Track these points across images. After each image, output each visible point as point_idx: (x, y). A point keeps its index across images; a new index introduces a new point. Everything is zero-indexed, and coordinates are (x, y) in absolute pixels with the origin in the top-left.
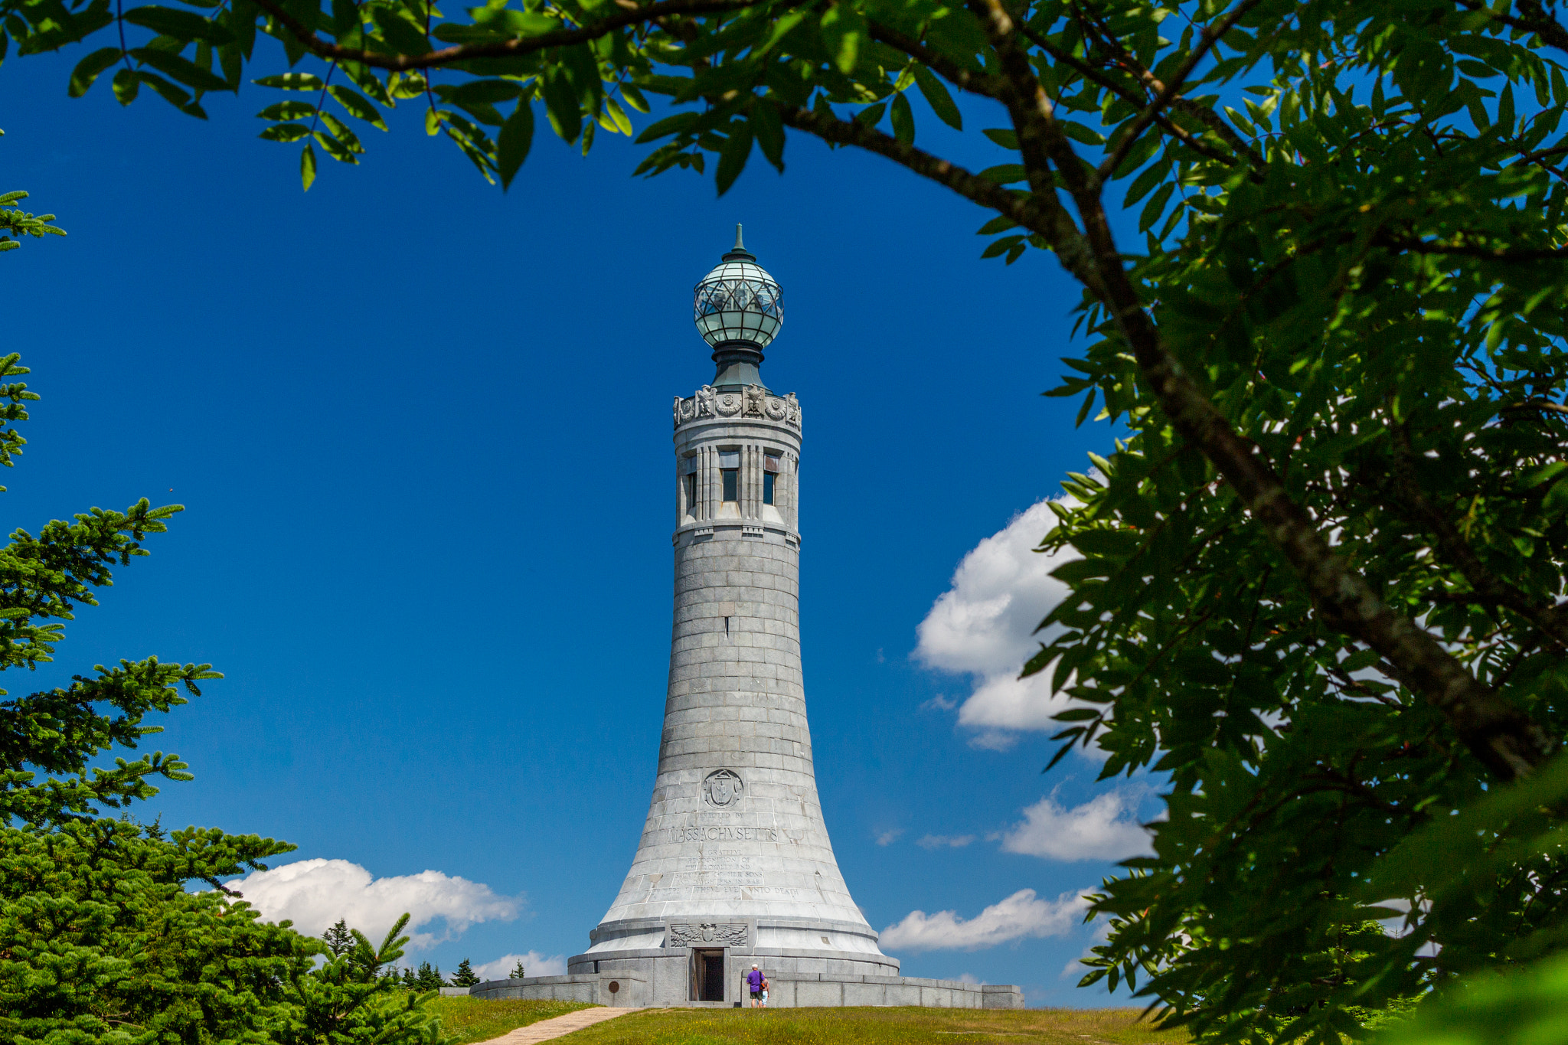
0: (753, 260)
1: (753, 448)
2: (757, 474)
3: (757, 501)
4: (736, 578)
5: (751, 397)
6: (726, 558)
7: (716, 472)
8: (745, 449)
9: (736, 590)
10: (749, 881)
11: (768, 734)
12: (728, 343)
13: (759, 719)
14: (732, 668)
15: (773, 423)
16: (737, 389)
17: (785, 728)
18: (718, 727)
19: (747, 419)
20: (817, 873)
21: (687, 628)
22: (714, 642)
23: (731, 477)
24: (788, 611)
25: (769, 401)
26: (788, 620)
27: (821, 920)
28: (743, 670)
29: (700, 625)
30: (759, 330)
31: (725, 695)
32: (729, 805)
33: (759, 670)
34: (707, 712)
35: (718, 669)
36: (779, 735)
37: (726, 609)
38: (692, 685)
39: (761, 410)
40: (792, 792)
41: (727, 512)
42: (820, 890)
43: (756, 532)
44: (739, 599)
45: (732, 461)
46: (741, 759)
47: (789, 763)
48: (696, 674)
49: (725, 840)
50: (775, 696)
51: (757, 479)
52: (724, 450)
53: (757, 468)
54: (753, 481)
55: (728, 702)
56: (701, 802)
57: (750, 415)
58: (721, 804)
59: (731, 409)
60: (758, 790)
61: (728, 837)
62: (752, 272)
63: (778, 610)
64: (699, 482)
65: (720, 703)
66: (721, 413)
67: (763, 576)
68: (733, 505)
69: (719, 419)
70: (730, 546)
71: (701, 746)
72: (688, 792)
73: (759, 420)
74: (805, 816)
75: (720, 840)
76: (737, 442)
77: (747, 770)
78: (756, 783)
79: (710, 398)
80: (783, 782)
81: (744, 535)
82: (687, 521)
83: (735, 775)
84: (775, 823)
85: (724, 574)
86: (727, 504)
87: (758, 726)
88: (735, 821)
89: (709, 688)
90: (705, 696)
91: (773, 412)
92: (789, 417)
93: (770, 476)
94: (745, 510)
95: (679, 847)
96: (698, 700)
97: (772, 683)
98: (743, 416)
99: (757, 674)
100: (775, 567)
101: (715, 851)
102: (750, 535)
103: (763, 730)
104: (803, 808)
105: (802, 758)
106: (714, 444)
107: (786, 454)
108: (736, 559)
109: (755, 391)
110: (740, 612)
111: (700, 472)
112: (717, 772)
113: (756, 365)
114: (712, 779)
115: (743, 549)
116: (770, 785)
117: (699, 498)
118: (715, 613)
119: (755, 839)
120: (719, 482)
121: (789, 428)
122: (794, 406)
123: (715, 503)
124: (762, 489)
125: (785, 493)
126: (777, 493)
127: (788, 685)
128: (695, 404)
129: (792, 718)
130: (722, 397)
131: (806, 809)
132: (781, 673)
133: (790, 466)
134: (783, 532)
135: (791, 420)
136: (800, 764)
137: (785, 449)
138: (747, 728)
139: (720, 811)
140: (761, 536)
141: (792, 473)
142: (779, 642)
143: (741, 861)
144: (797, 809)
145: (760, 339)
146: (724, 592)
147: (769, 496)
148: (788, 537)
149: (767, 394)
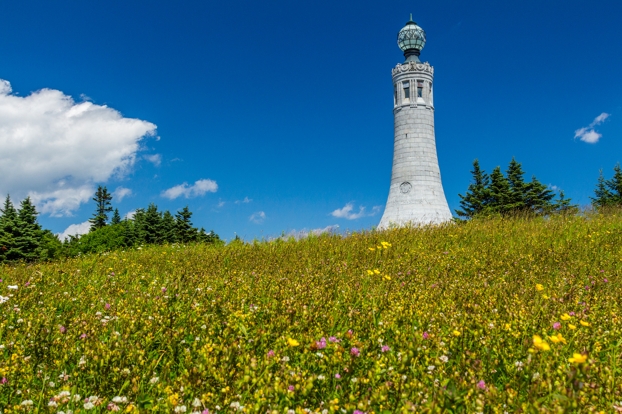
0: (415, 24)
1: (413, 80)
2: (415, 88)
3: (415, 97)
4: (409, 121)
5: (411, 65)
6: (405, 116)
7: (402, 89)
8: (410, 81)
9: (409, 125)
10: (412, 217)
11: (420, 169)
12: (407, 50)
13: (417, 165)
14: (408, 150)
15: (419, 72)
16: (408, 63)
17: (426, 167)
18: (404, 169)
19: (411, 72)
20: (437, 213)
21: (396, 139)
22: (403, 142)
23: (407, 89)
24: (428, 130)
25: (418, 65)
26: (428, 133)
28: (412, 150)
29: (399, 137)
30: (416, 44)
31: (406, 158)
32: (407, 193)
33: (417, 149)
34: (401, 164)
35: (404, 150)
36: (424, 170)
37: (406, 131)
38: (397, 156)
39: (415, 68)
40: (429, 188)
41: (406, 101)
42: (438, 219)
43: (415, 106)
44: (410, 128)
45: (407, 85)
46: (411, 178)
47: (428, 178)
48: (398, 153)
49: (405, 204)
50: (423, 157)
51: (415, 90)
52: (404, 83)
53: (415, 86)
54: (413, 91)
55: (407, 160)
56: (399, 193)
57: (412, 70)
58: (405, 193)
59: (406, 69)
60: (417, 188)
61: (407, 203)
62: (413, 27)
63: (423, 130)
64: (398, 93)
65: (405, 161)
66: (403, 71)
67: (418, 120)
68: (408, 99)
69: (402, 73)
70: (407, 112)
71: (399, 175)
72: (396, 190)
73: (415, 71)
74: (434, 195)
76: (408, 79)
77: (413, 181)
78: (416, 185)
79: (400, 67)
80: (426, 184)
81: (411, 107)
82: (395, 106)
83: (409, 184)
84: (422, 198)
85: (405, 121)
86: (406, 99)
87: (417, 167)
88: (409, 198)
89: (401, 157)
90: (400, 159)
91: (419, 68)
92: (425, 69)
93: (420, 88)
94: (411, 100)
95: (392, 208)
96: (399, 161)
97: (422, 153)
98: (409, 71)
99: (417, 151)
100: (422, 116)
101: (402, 208)
102: (413, 107)
103: (419, 168)
104: (433, 192)
105: (434, 176)
106: (401, 81)
107: (425, 81)
108: (409, 115)
109: (413, 63)
110: (410, 132)
111: (398, 90)
112: (404, 183)
113: (416, 55)
114: (402, 185)
115: (411, 112)
116: (421, 186)
117: (398, 99)
118: (403, 133)
119: (415, 203)
120: (403, 93)
121: (426, 73)
122: (428, 66)
123: (402, 99)
124: (417, 93)
125: (425, 93)
126: (423, 94)
127: (429, 154)
128: (396, 70)
129: (430, 164)
130: (403, 66)
131: (435, 193)
132: (425, 150)
133: (428, 85)
134: (425, 106)
135: (427, 70)
136: (433, 178)
137: (425, 79)
138: (413, 168)
139: (404, 195)
140: (417, 107)
141: (429, 87)
142: (425, 140)
143: (410, 211)
144: (431, 193)
145: (417, 47)
146: (405, 126)
147: (420, 95)
148: (428, 107)
149: (417, 63)
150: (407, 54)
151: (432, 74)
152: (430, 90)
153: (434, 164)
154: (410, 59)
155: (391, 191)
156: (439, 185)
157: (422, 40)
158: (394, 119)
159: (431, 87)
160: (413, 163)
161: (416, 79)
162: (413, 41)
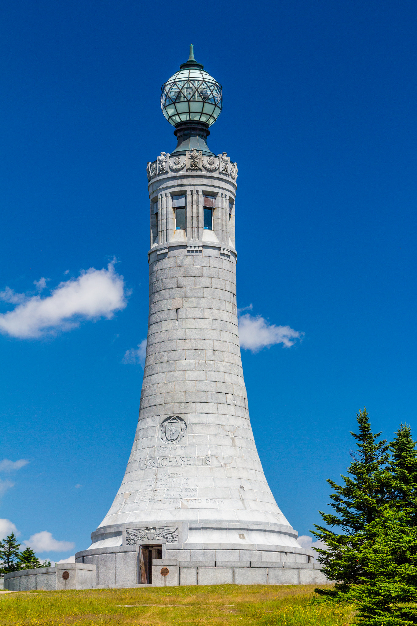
0: (201, 67)
1: (195, 192)
2: (198, 209)
3: (198, 228)
4: (183, 281)
5: (192, 157)
6: (176, 268)
7: (171, 210)
8: (189, 193)
9: (183, 290)
10: (187, 495)
11: (206, 389)
12: (182, 123)
13: (199, 379)
14: (180, 344)
15: (208, 174)
16: (183, 154)
17: (219, 384)
18: (171, 386)
19: (190, 173)
20: (242, 487)
21: (154, 318)
22: (169, 327)
23: (180, 210)
24: (224, 303)
25: (206, 160)
26: (223, 308)
27: (240, 522)
28: (188, 345)
29: (161, 316)
30: (202, 113)
31: (176, 363)
32: (177, 441)
33: (200, 345)
34: (164, 376)
35: (172, 345)
36: (215, 390)
37: (177, 303)
38: (155, 358)
39: (200, 166)
40: (224, 430)
41: (177, 237)
42: (242, 499)
43: (197, 248)
44: (186, 296)
45: (181, 202)
46: (186, 408)
47: (223, 409)
48: (158, 350)
49: (172, 466)
50: (212, 362)
51: (198, 213)
52: (176, 196)
53: (198, 205)
54: (195, 214)
55: (178, 368)
56: (158, 439)
57: (192, 170)
58: (171, 441)
59: (179, 167)
60: (197, 429)
61: (175, 464)
62: (195, 74)
63: (215, 302)
64: (160, 218)
65: (172, 369)
66: (172, 170)
67: (203, 279)
68: (182, 231)
69: (171, 174)
70: (179, 260)
71: (160, 401)
72: (151, 433)
73: (198, 173)
74: (234, 446)
75: (169, 467)
76: (184, 189)
77: (190, 415)
78: (196, 424)
79: (166, 161)
80: (217, 422)
81: (188, 251)
82: (154, 246)
83: (182, 420)
84: (209, 452)
85: (175, 279)
86: (178, 231)
87: (198, 384)
88: (180, 452)
89: (165, 359)
90: (163, 365)
91: (209, 166)
92: (221, 169)
93: (209, 211)
94: (189, 234)
95: (142, 472)
96: (158, 368)
97: (210, 353)
98: (187, 171)
99: (199, 347)
100: (212, 272)
101: (166, 475)
102: (193, 251)
103: (203, 386)
104: (233, 440)
105: (235, 405)
106: (168, 191)
107: (220, 195)
108: (183, 268)
109: (195, 153)
110: (186, 305)
111: (160, 211)
112: (169, 418)
113: (201, 136)
114: (166, 423)
115: (188, 261)
116: (207, 425)
117: (160, 229)
118: (169, 307)
119: (194, 465)
120: (172, 217)
121: (222, 176)
122: (226, 162)
123: (170, 232)
124: (202, 219)
125: (220, 221)
126: (215, 222)
127: (225, 355)
128: (157, 166)
129: (228, 378)
130: (173, 159)
131: (238, 442)
132: (218, 346)
133: (226, 203)
134: (219, 249)
135: (225, 172)
136: (232, 410)
137: (220, 191)
138: (190, 386)
139: (171, 445)
140: (201, 251)
141: (228, 208)
142: (217, 325)
143: (183, 481)
144: (228, 442)
145: (204, 119)
146: (175, 292)
147: (208, 224)
148: (225, 252)
149: (204, 155)
150: (182, 133)
151: (233, 179)
152: (230, 215)
153: (235, 378)
154: (188, 144)
155: (140, 434)
156: (246, 424)
157: (216, 105)
158: (151, 273)
159: (231, 208)
160: (191, 375)
161: (201, 189)
162: (196, 106)
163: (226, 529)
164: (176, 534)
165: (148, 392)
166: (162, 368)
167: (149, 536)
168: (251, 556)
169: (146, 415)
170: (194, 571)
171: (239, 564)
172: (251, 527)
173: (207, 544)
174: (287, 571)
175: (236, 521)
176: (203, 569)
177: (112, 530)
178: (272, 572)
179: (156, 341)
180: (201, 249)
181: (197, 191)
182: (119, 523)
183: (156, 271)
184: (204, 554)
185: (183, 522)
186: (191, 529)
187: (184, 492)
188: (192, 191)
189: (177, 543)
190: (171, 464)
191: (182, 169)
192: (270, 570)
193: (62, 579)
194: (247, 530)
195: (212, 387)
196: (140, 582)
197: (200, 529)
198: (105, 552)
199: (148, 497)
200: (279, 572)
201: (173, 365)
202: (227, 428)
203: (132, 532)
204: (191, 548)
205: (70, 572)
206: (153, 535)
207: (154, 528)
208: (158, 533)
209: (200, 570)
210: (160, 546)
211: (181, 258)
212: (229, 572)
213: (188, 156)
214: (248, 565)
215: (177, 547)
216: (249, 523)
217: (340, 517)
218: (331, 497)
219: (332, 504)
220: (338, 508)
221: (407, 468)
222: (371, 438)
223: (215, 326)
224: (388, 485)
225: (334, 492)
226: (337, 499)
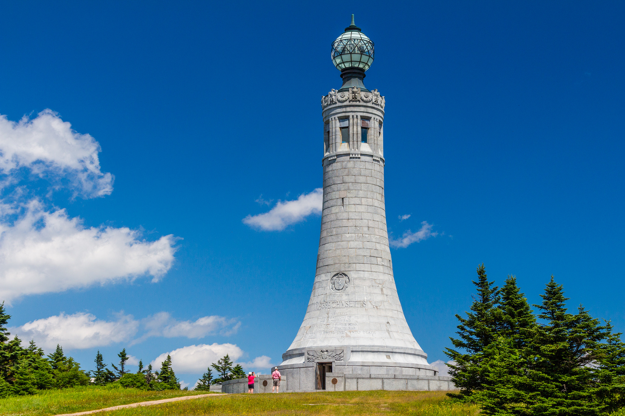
0: (359, 30)
1: (355, 117)
2: (357, 129)
3: (357, 142)
4: (347, 179)
5: (353, 92)
6: (342, 170)
7: (338, 129)
8: (351, 117)
9: (347, 185)
10: (349, 328)
11: (363, 254)
12: (346, 69)
13: (358, 247)
14: (345, 223)
15: (365, 104)
16: (347, 90)
17: (372, 251)
18: (338, 252)
19: (351, 103)
20: (388, 323)
21: (326, 205)
22: (337, 211)
23: (345, 130)
24: (375, 194)
25: (363, 94)
26: (375, 197)
27: (387, 347)
28: (351, 223)
29: (331, 203)
30: (360, 62)
31: (342, 236)
32: (343, 290)
33: (358, 223)
34: (333, 245)
35: (339, 223)
36: (369, 255)
37: (343, 194)
38: (327, 232)
39: (359, 98)
40: (376, 282)
41: (343, 148)
42: (388, 331)
43: (357, 156)
44: (349, 189)
45: (345, 124)
46: (349, 267)
47: (374, 268)
48: (329, 227)
49: (339, 308)
50: (367, 235)
51: (357, 131)
52: (342, 119)
53: (357, 126)
54: (355, 132)
55: (343, 239)
56: (330, 289)
57: (353, 101)
58: (339, 290)
59: (344, 99)
60: (357, 282)
61: (341, 306)
62: (356, 35)
63: (369, 193)
64: (331, 135)
65: (339, 240)
66: (339, 101)
67: (361, 177)
68: (346, 144)
69: (339, 104)
70: (344, 164)
71: (330, 262)
72: (324, 285)
73: (358, 103)
74: (383, 294)
75: (337, 308)
76: (347, 114)
77: (351, 272)
78: (356, 279)
79: (335, 95)
80: (371, 278)
81: (351, 158)
82: (326, 154)
83: (346, 275)
84: (365, 298)
85: (341, 177)
86: (343, 144)
87: (357, 250)
88: (345, 298)
89: (334, 233)
90: (333, 237)
91: (365, 99)
92: (374, 101)
93: (365, 130)
94: (351, 146)
95: (318, 312)
96: (329, 239)
97: (366, 229)
98: (350, 102)
99: (358, 225)
100: (367, 172)
101: (335, 313)
102: (354, 158)
103: (361, 252)
104: (382, 290)
105: (383, 265)
106: (336, 116)
107: (373, 118)
108: (347, 170)
109: (355, 90)
110: (349, 195)
111: (331, 130)
112: (337, 274)
113: (360, 78)
114: (335, 278)
115: (351, 164)
116: (364, 279)
117: (331, 143)
118: (337, 197)
119: (355, 307)
120: (339, 134)
121: (374, 106)
122: (377, 96)
123: (338, 144)
124: (360, 136)
125: (373, 137)
126: (369, 137)
127: (376, 230)
128: (329, 98)
129: (378, 246)
130: (340, 94)
131: (385, 291)
132: (371, 224)
133: (377, 124)
134: (372, 156)
135: (376, 103)
136: (381, 268)
137: (373, 116)
138: (352, 252)
139: (338, 293)
140: (359, 158)
141: (378, 128)
142: (371, 209)
143: (347, 318)
144: (378, 291)
145: (361, 66)
146: (342, 187)
147: (364, 139)
148: (376, 158)
149: (362, 91)
150: (346, 76)
151: (382, 107)
152: (380, 133)
153: (383, 246)
154: (350, 83)
155: (317, 285)
156: (391, 279)
157: (370, 56)
158: (325, 173)
159: (380, 128)
160: (352, 244)
162: (356, 57)
163: (377, 352)
164: (342, 355)
165: (322, 256)
166: (332, 239)
167: (323, 356)
168: (395, 371)
169: (321, 272)
170: (355, 380)
171: (387, 376)
172: (394, 351)
173: (364, 362)
174: (420, 382)
175: (384, 347)
176: (362, 380)
177: (297, 352)
178: (410, 382)
179: (328, 221)
180: (359, 156)
181: (357, 116)
182: (302, 347)
183: (328, 172)
184: (361, 369)
185: (347, 347)
186: (352, 351)
187: (347, 326)
188: (353, 116)
189: (343, 361)
190: (338, 306)
191: (346, 100)
192: (409, 380)
193: (262, 386)
194: (392, 352)
195: (367, 253)
196: (316, 389)
197: (359, 351)
198: (292, 367)
199: (322, 329)
200: (415, 382)
201: (340, 237)
202: (378, 281)
203: (311, 353)
204: (353, 365)
205: (268, 381)
206: (326, 356)
207: (327, 351)
208: (330, 354)
209: (360, 380)
210: (331, 363)
211: (346, 162)
212: (380, 381)
213: (350, 92)
214: (393, 377)
215: (343, 364)
216: (393, 348)
217: (465, 342)
218: (458, 327)
219: (459, 333)
220: (463, 335)
221: (513, 306)
222: (487, 285)
223: (369, 211)
224: (500, 319)
225: (461, 324)
226: (462, 329)
